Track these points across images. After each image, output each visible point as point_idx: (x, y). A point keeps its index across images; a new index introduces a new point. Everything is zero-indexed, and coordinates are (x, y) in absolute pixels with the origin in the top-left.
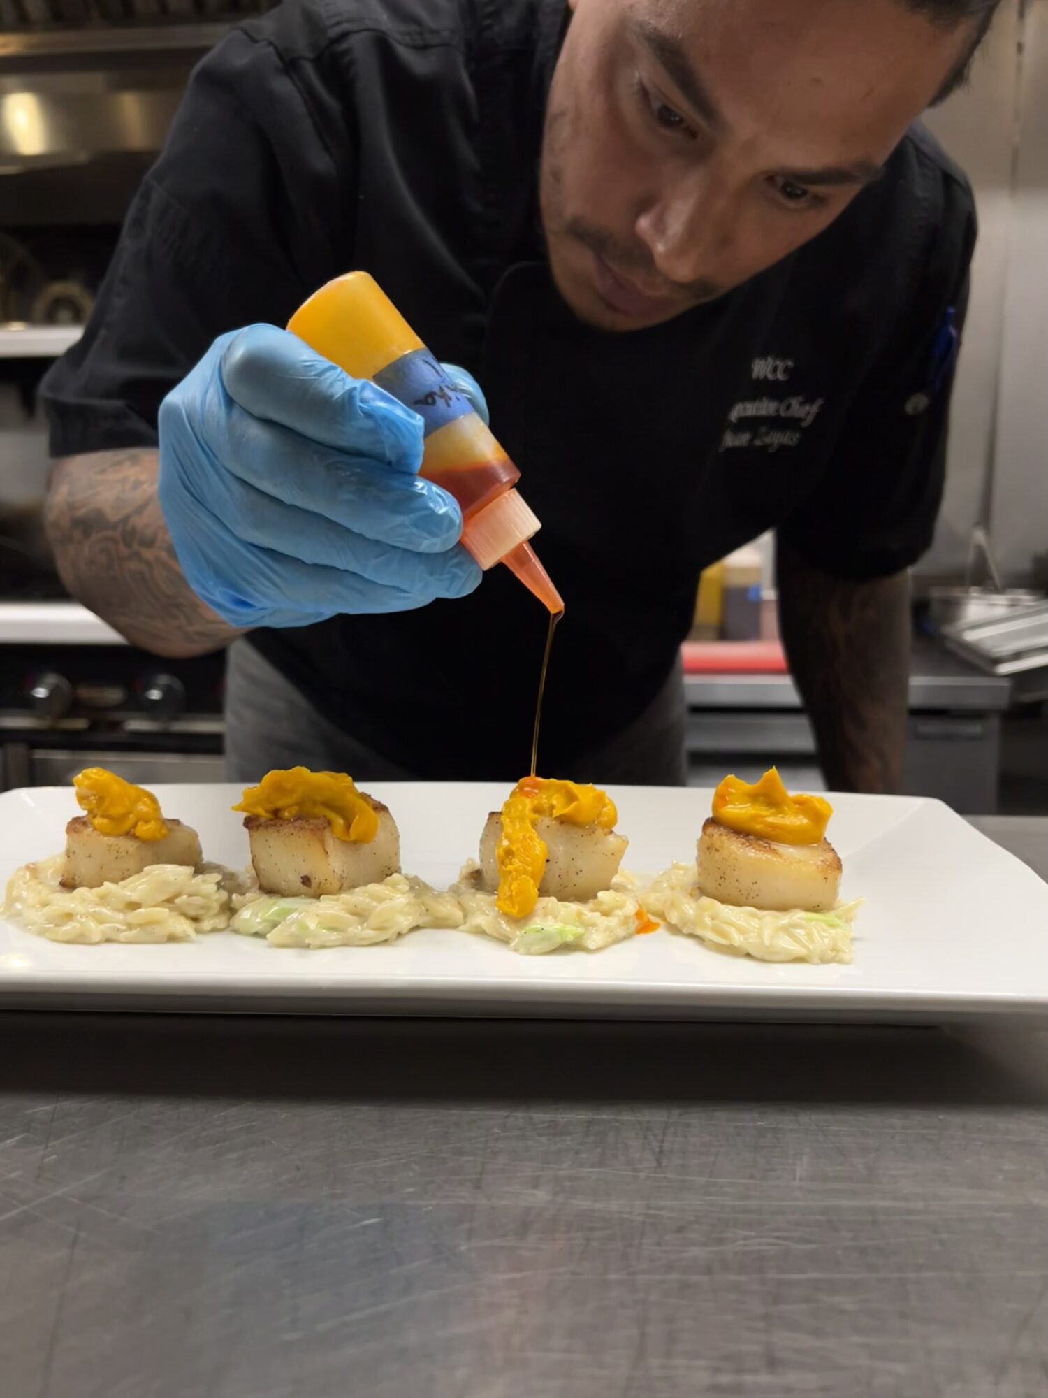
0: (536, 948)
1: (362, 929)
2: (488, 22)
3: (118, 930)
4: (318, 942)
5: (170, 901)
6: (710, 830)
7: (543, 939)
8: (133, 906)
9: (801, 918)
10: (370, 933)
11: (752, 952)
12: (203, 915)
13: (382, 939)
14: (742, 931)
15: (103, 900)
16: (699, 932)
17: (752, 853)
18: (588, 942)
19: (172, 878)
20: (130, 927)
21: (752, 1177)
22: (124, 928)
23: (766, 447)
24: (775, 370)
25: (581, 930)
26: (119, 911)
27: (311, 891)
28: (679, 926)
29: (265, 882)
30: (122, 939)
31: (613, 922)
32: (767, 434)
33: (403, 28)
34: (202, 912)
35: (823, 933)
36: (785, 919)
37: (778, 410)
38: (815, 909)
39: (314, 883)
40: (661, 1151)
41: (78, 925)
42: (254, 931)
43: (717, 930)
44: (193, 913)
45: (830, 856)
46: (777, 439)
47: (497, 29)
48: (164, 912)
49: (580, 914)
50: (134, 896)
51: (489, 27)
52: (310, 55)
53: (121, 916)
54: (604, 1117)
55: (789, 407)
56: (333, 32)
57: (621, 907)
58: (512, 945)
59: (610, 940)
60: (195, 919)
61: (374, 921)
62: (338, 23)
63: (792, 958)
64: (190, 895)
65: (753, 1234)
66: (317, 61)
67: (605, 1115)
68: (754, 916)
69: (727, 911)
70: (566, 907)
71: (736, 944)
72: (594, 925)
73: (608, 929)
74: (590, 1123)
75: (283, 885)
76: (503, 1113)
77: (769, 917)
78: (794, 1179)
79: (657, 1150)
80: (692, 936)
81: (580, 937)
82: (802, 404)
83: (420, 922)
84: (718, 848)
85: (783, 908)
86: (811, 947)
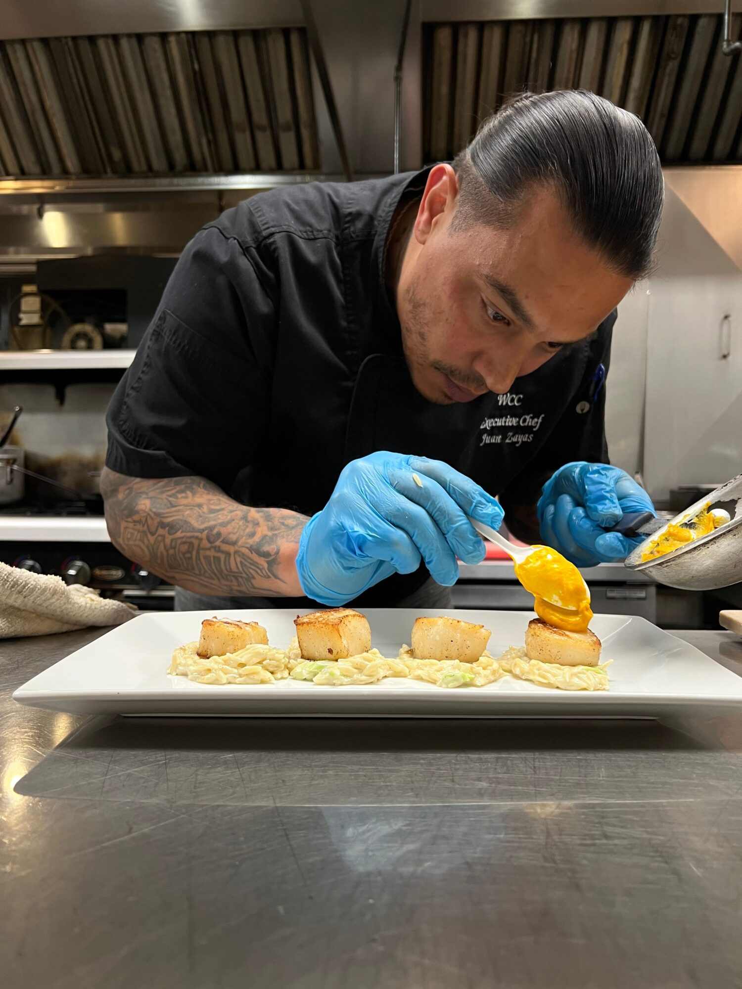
0: (451, 685)
1: (361, 676)
2: (347, 225)
3: (235, 677)
4: (339, 682)
5: (260, 663)
6: (533, 626)
7: (454, 680)
8: (242, 665)
9: (583, 669)
10: (364, 678)
11: (560, 686)
12: (276, 670)
13: (371, 681)
14: (554, 675)
15: (226, 662)
16: (531, 677)
17: (556, 637)
18: (477, 682)
19: (262, 651)
20: (241, 676)
21: (580, 776)
22: (238, 676)
23: (514, 443)
24: (512, 400)
25: (473, 676)
26: (235, 668)
27: (332, 657)
28: (520, 675)
29: (305, 654)
30: (238, 682)
31: (487, 672)
32: (513, 436)
33: (302, 228)
34: (275, 669)
35: (595, 676)
36: (576, 669)
37: (519, 422)
38: (590, 665)
39: (335, 652)
40: (535, 767)
41: (214, 675)
42: (304, 678)
43: (540, 675)
44: (271, 669)
45: (595, 639)
46: (520, 439)
47: (352, 229)
48: (259, 668)
49: (472, 668)
50: (243, 661)
51: (349, 227)
52: (254, 246)
53: (236, 671)
54: (504, 756)
55: (525, 421)
56: (265, 233)
57: (491, 665)
58: (438, 684)
59: (487, 681)
60: (272, 673)
61: (366, 672)
62: (268, 228)
63: (580, 688)
64: (270, 660)
65: (586, 796)
66: (258, 248)
67: (504, 755)
68: (559, 669)
69: (546, 666)
70: (464, 665)
71: (552, 682)
72: (479, 674)
73: (486, 676)
74: (497, 758)
75: (317, 654)
76: (455, 755)
77: (567, 669)
78: (600, 777)
79: (533, 767)
80: (527, 680)
81: (472, 679)
82: (532, 418)
83: (388, 673)
84: (538, 635)
85: (574, 665)
86: (589, 682)
